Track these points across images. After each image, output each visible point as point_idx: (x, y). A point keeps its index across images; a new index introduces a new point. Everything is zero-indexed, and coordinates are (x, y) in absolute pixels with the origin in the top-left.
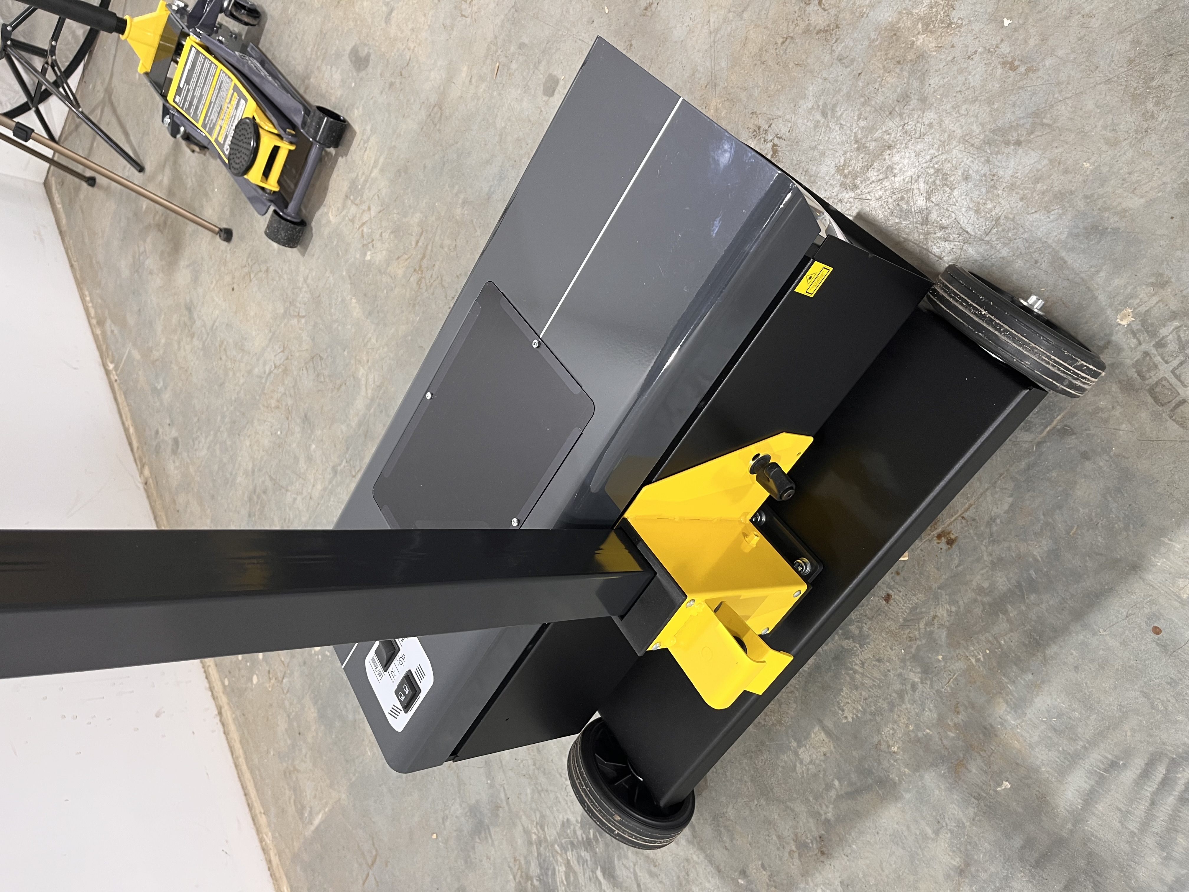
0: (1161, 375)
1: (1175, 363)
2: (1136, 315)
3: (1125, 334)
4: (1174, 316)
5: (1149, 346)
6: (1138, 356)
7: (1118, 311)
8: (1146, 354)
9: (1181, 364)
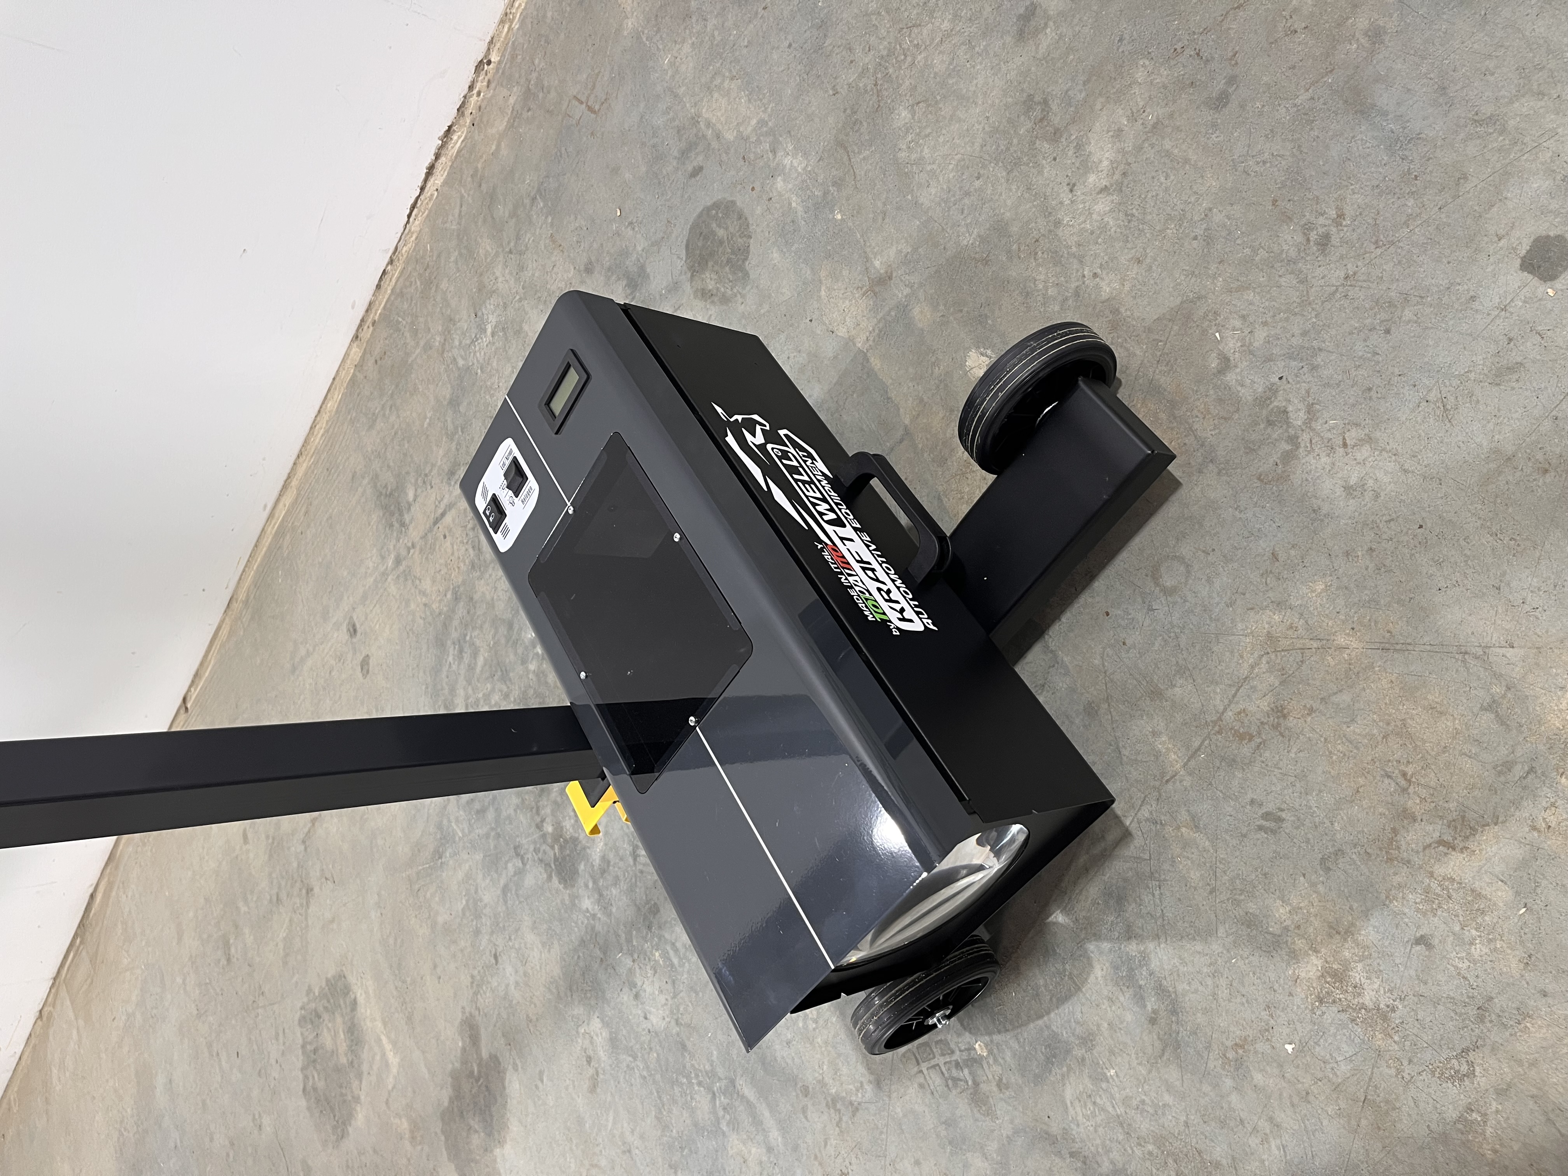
0: (937, 1056)
1: (944, 1069)
2: (981, 1057)
3: (969, 1043)
4: (976, 1084)
5: (957, 1056)
6: (953, 1046)
7: (986, 1045)
8: (953, 1052)
9: (942, 1073)
